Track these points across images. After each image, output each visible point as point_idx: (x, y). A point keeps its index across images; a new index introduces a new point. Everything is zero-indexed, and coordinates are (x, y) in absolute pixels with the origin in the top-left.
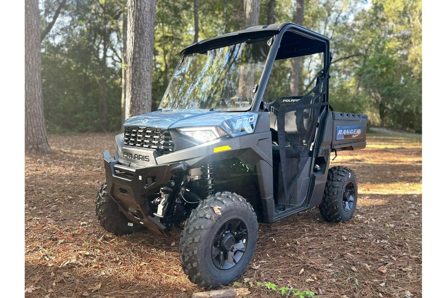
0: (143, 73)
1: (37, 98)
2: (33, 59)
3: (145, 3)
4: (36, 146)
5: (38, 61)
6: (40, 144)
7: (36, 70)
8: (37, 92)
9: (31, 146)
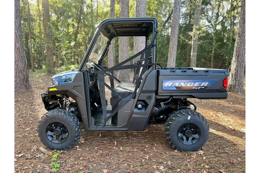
0: (139, 45)
1: (125, 58)
2: (123, 40)
3: (141, 7)
4: (123, 79)
5: (126, 41)
6: (125, 78)
7: (124, 45)
8: (124, 55)
9: (121, 79)
